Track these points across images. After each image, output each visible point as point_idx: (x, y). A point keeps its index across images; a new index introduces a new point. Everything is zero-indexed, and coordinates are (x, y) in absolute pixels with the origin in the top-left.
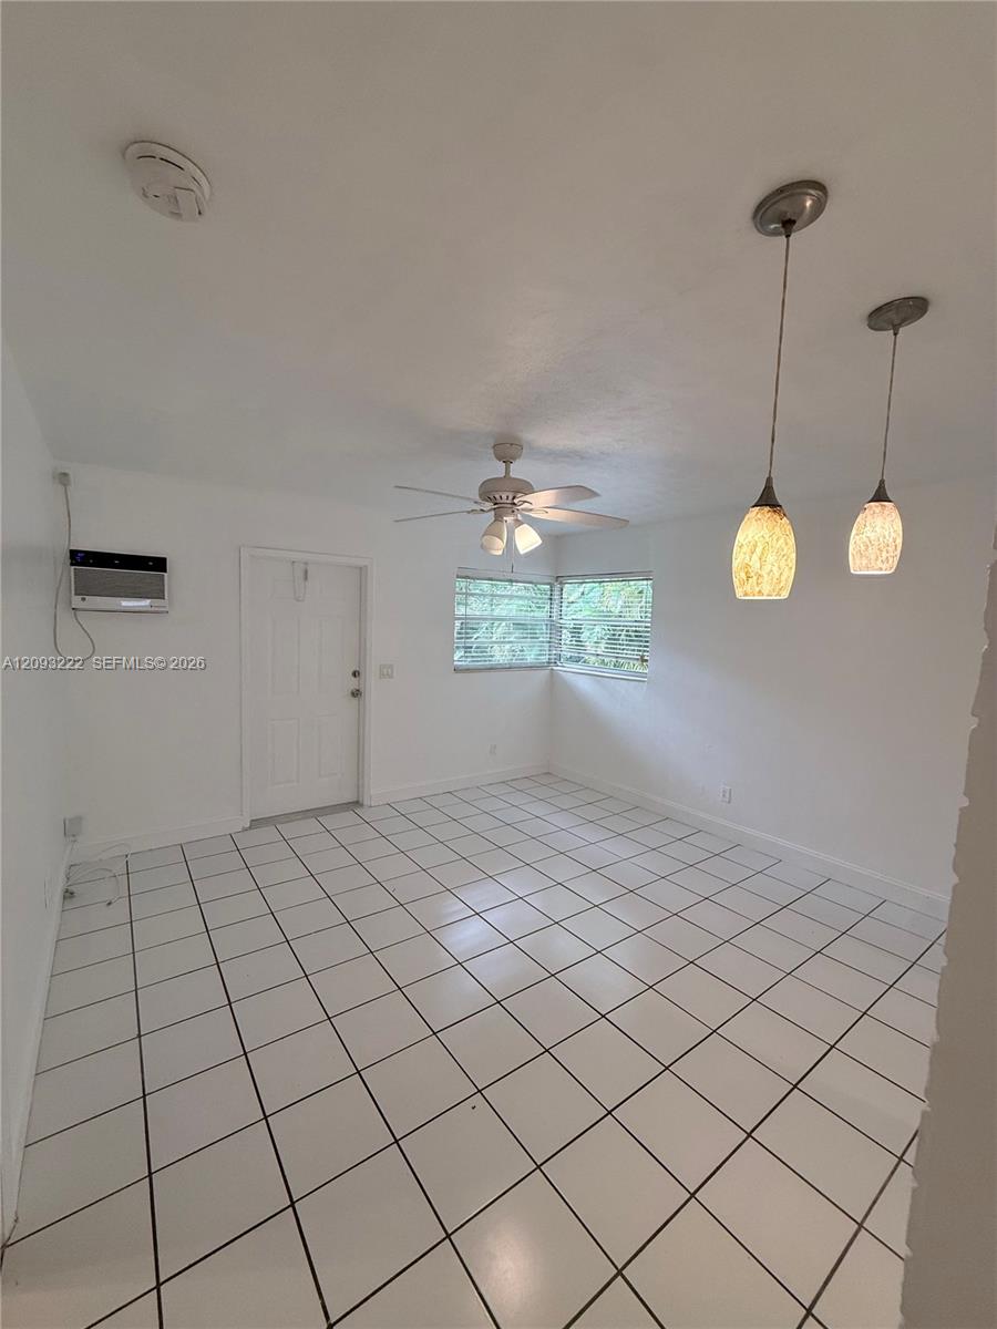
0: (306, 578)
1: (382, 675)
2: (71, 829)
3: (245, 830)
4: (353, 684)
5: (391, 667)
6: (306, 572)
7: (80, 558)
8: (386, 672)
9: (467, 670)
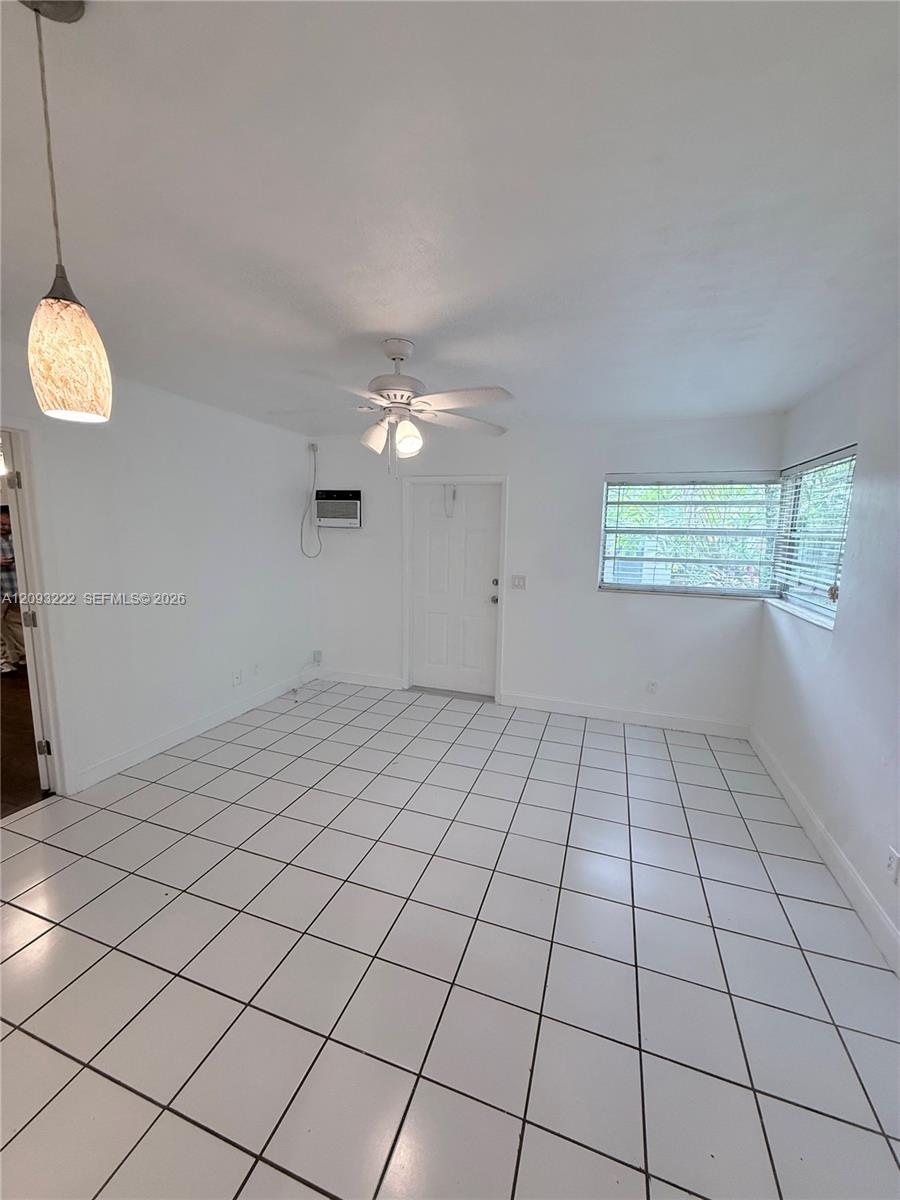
0: (454, 497)
1: (515, 586)
2: (317, 658)
3: (404, 690)
4: (491, 590)
5: (524, 578)
6: (454, 492)
7: (323, 495)
8: (519, 583)
9: (618, 589)
